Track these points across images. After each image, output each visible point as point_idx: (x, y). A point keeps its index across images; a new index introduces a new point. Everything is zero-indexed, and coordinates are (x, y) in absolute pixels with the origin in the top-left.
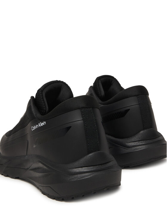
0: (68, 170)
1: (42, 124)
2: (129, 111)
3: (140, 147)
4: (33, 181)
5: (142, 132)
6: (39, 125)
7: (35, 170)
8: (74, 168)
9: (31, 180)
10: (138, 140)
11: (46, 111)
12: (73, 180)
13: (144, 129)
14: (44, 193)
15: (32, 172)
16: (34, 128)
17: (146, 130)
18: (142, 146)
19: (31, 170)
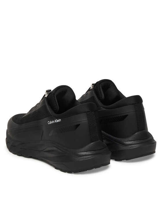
0: (78, 153)
1: (58, 121)
2: (127, 117)
3: (135, 145)
4: (46, 160)
5: (137, 133)
6: (55, 121)
7: (49, 151)
8: (81, 152)
9: (44, 159)
10: (133, 140)
11: (57, 109)
12: (81, 160)
13: (138, 131)
14: (56, 168)
15: (45, 153)
16: (51, 122)
17: (139, 132)
18: (137, 145)
19: (45, 152)
